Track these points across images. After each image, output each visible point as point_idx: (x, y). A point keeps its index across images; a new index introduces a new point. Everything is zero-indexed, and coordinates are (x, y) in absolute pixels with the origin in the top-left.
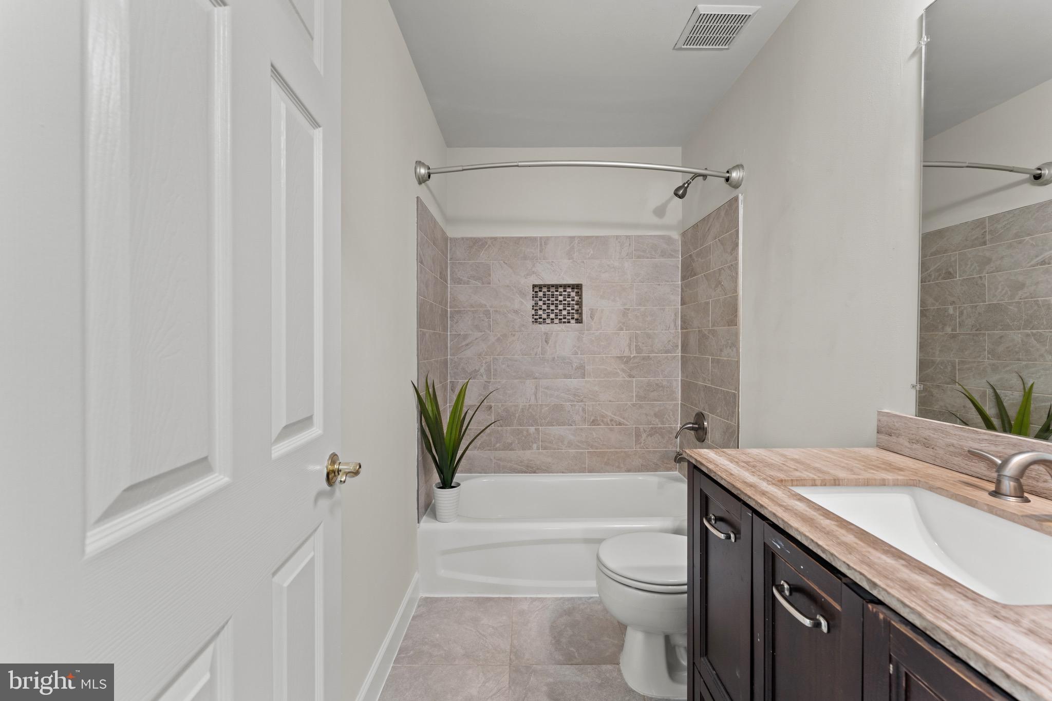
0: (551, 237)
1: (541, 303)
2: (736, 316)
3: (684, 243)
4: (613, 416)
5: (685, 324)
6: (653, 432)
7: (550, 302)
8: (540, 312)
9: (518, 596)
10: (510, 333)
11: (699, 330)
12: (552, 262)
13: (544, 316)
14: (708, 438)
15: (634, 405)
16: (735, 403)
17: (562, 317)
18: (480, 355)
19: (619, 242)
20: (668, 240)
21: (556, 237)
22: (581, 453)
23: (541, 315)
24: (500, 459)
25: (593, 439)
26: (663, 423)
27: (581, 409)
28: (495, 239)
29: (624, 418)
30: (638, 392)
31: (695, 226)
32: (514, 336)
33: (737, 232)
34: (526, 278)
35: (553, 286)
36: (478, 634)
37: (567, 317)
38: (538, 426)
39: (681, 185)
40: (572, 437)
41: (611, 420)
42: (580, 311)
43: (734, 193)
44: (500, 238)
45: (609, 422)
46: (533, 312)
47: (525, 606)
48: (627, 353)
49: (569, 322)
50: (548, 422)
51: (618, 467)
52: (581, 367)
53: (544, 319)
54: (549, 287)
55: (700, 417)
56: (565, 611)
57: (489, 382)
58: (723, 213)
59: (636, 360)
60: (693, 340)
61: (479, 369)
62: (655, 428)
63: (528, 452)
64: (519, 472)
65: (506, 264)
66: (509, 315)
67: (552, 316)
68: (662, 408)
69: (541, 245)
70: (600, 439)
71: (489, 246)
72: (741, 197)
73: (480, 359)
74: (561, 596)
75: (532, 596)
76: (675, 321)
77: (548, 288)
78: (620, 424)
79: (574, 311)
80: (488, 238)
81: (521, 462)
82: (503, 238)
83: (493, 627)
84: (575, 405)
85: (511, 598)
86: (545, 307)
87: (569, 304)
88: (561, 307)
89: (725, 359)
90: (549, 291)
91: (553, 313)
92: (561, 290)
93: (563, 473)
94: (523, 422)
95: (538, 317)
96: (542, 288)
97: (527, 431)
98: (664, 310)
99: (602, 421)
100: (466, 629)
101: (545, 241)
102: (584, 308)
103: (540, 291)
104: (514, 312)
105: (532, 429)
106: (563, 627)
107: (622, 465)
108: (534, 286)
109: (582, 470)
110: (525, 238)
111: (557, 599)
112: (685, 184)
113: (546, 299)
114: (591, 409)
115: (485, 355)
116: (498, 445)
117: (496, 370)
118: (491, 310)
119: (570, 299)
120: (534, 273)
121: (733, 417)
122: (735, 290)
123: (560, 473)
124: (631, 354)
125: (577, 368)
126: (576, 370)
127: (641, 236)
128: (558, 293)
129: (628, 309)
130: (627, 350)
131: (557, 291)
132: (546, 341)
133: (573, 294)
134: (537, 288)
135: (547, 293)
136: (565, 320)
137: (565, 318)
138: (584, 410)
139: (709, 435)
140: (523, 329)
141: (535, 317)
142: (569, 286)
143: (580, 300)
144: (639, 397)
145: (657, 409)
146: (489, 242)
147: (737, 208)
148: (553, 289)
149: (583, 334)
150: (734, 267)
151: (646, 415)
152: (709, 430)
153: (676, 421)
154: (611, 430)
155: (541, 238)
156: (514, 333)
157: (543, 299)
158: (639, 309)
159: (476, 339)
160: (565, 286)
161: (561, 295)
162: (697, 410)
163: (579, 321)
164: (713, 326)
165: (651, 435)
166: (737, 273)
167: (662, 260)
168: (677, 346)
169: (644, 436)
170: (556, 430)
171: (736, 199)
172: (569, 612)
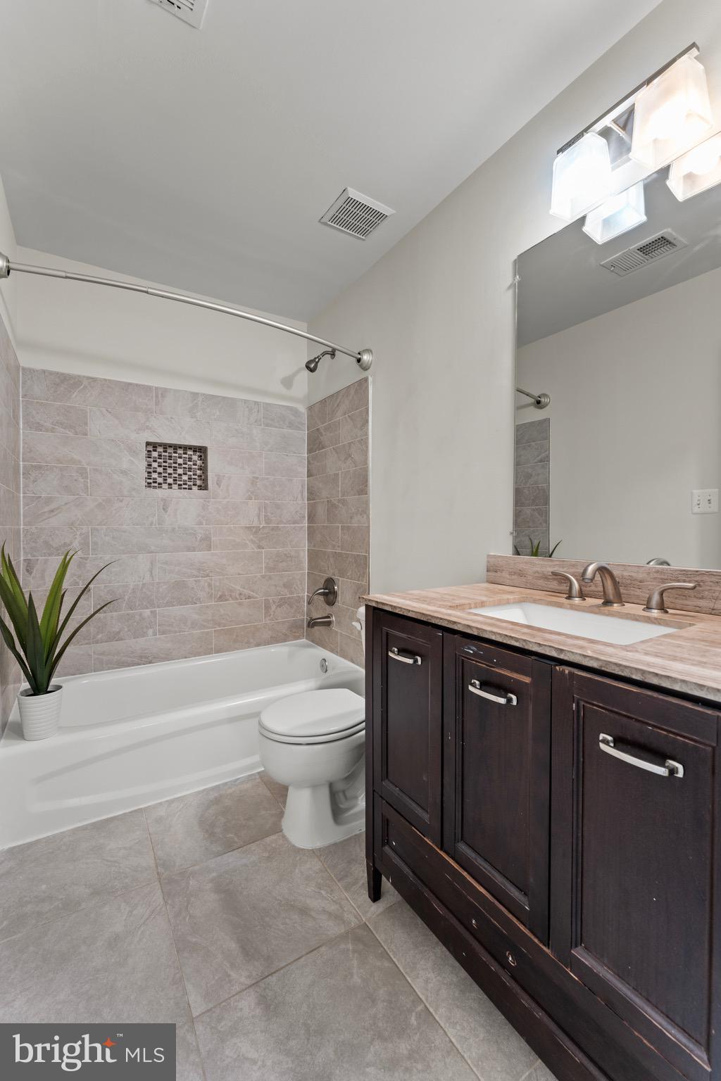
0: (170, 389)
1: (155, 465)
2: (366, 486)
3: (310, 417)
4: (241, 590)
5: (312, 494)
6: (282, 602)
7: (167, 464)
8: (155, 475)
9: (149, 804)
10: (116, 499)
11: (328, 501)
12: (172, 418)
13: (160, 480)
14: (338, 602)
15: (263, 577)
16: (366, 564)
17: (182, 483)
18: (72, 524)
19: (248, 407)
20: (295, 412)
21: (176, 391)
22: (207, 633)
23: (156, 479)
24: (103, 654)
25: (221, 616)
26: (291, 593)
27: (206, 584)
28: (94, 380)
29: (253, 591)
30: (268, 564)
31: (323, 402)
32: (121, 501)
33: (367, 409)
34: (137, 433)
35: (170, 446)
36: (106, 863)
37: (188, 483)
38: (155, 607)
39: (312, 359)
40: (196, 617)
41: (241, 594)
42: (203, 477)
43: (364, 374)
44: (101, 380)
45: (238, 596)
46: (146, 475)
47: (162, 812)
48: (256, 524)
49: (191, 489)
50: (167, 603)
51: (248, 642)
52: (207, 538)
53: (160, 484)
54: (166, 446)
55: (330, 583)
56: (211, 801)
57: (86, 559)
58: (352, 392)
59: (266, 531)
60: (321, 511)
61: (71, 543)
62: (284, 598)
63: (141, 641)
64: (129, 665)
65: (110, 412)
66: (115, 476)
67: (170, 481)
68: (291, 578)
69: (157, 396)
70: (228, 615)
71: (85, 387)
72: (370, 379)
73: (72, 529)
74: (202, 788)
75: (168, 798)
76: (302, 493)
77: (164, 448)
78: (249, 597)
79: (196, 477)
80: (84, 377)
81: (133, 652)
82: (105, 380)
83: (125, 848)
84: (199, 581)
85: (141, 809)
86: (160, 470)
87: (191, 468)
88: (180, 471)
89: (356, 525)
90: (165, 452)
91: (171, 477)
92: (180, 451)
93: (186, 658)
94: (135, 605)
95: (151, 481)
96: (156, 447)
97: (141, 615)
98: (292, 480)
99: (231, 597)
100: (87, 863)
101: (161, 393)
102: (210, 474)
103: (155, 451)
104: (121, 473)
105: (147, 612)
106: (214, 817)
107: (252, 641)
108: (148, 444)
109: (208, 652)
110: (137, 385)
111: (199, 792)
112: (315, 358)
113: (162, 461)
114: (218, 584)
115: (79, 525)
116: (100, 636)
117: (95, 543)
118: (89, 468)
119: (191, 463)
120: (147, 427)
121: (364, 577)
122: (366, 462)
123: (182, 658)
124: (260, 524)
125: (202, 539)
126: (200, 541)
127: (270, 404)
128: (177, 455)
129: (257, 478)
130: (256, 519)
131: (175, 453)
132: (164, 509)
133: (195, 458)
134: (153, 446)
135: (163, 454)
136: (187, 486)
137: (186, 484)
138: (210, 585)
139: (339, 598)
140: (133, 493)
141: (149, 481)
142: (190, 448)
143: (203, 465)
144: (269, 569)
145: (285, 580)
146: (85, 382)
147: (367, 388)
148: (170, 450)
149: (209, 502)
150: (364, 442)
151: (276, 586)
152: (339, 593)
153: (303, 590)
154: (240, 604)
155: (156, 388)
156: (121, 498)
157: (159, 460)
158: (267, 479)
159: (66, 504)
160: (186, 448)
161: (180, 457)
162: (326, 576)
163: (204, 487)
164: (343, 495)
165: (280, 606)
166: (367, 447)
167: (290, 431)
168: (304, 517)
169: (273, 607)
170: (177, 611)
171: (366, 380)
172: (217, 801)
